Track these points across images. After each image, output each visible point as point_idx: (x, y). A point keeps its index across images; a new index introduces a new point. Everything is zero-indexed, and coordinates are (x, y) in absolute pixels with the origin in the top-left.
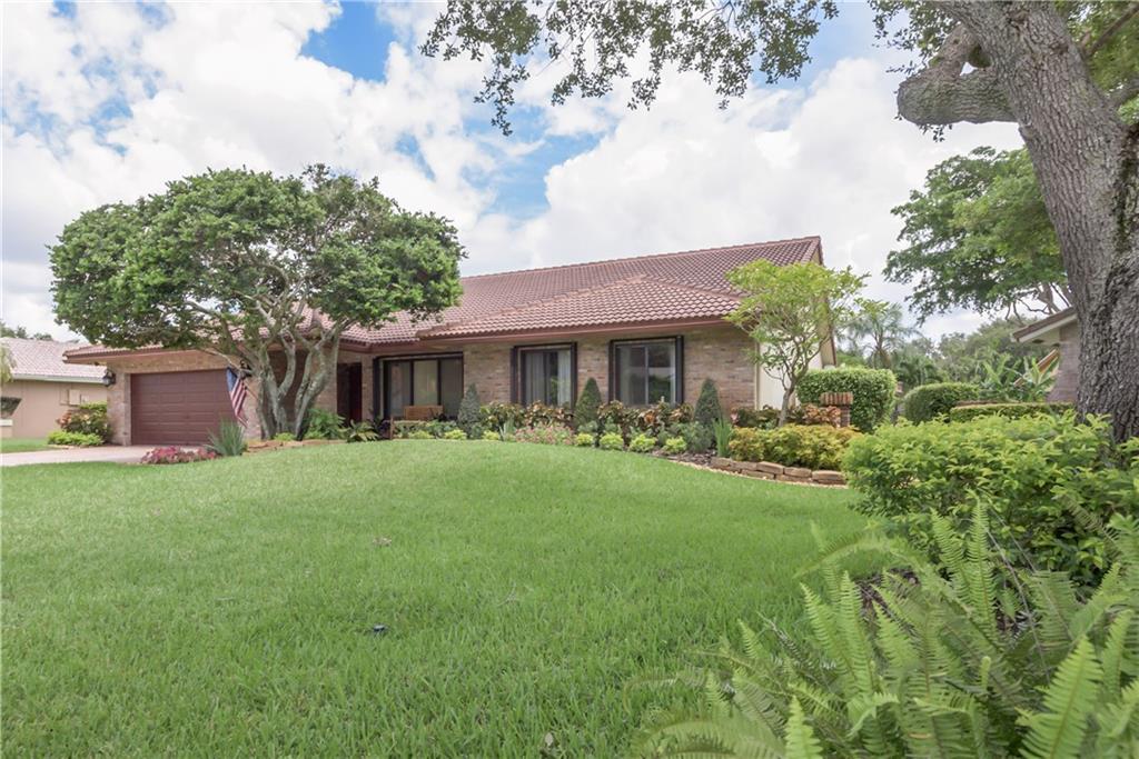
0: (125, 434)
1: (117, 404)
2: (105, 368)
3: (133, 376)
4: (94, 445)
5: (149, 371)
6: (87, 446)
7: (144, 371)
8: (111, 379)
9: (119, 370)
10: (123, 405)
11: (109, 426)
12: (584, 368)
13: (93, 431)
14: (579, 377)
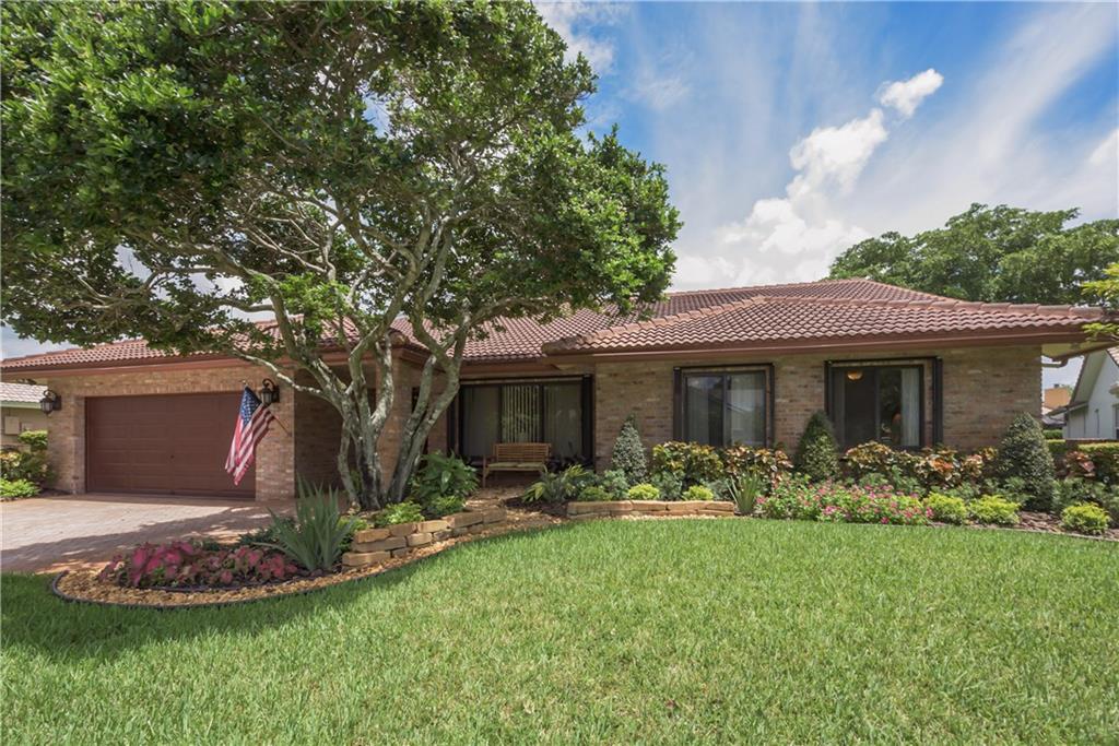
0: (75, 478)
2: (46, 388)
3: (89, 400)
5: (113, 393)
7: (106, 394)
8: (54, 402)
9: (67, 391)
10: (72, 439)
11: (49, 467)
12: (784, 397)
13: (23, 476)
14: (777, 409)
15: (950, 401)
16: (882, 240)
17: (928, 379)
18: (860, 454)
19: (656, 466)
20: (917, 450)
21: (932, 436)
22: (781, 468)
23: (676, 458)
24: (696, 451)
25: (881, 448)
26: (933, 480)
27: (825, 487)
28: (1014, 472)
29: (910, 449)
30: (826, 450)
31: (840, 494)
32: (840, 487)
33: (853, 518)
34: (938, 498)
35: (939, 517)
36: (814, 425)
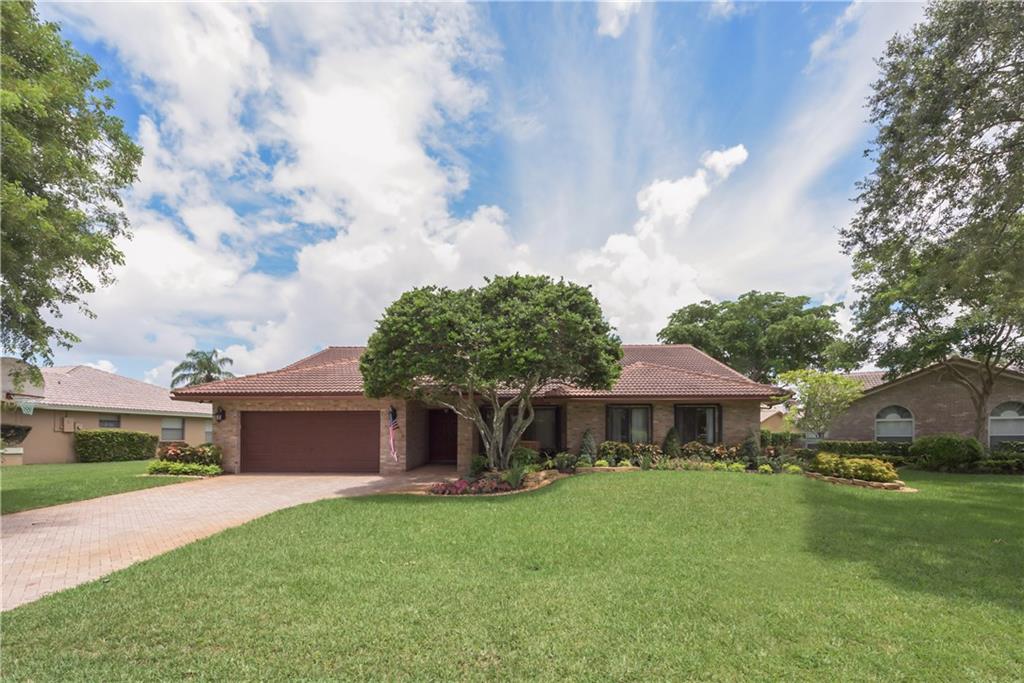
0: (237, 464)
1: (232, 438)
3: (243, 414)
4: (217, 474)
6: (213, 476)
8: (221, 415)
9: (231, 408)
12: (657, 420)
13: (212, 462)
14: (653, 426)
15: (726, 424)
16: (701, 305)
17: (717, 413)
18: (689, 446)
19: (602, 453)
20: (712, 445)
21: (718, 439)
22: (658, 453)
23: (611, 449)
24: (621, 445)
25: (697, 444)
26: (717, 457)
27: (677, 460)
28: (746, 454)
29: (708, 445)
30: (676, 445)
31: (683, 462)
32: (682, 460)
33: (687, 469)
34: (718, 464)
35: (717, 469)
36: (670, 434)
